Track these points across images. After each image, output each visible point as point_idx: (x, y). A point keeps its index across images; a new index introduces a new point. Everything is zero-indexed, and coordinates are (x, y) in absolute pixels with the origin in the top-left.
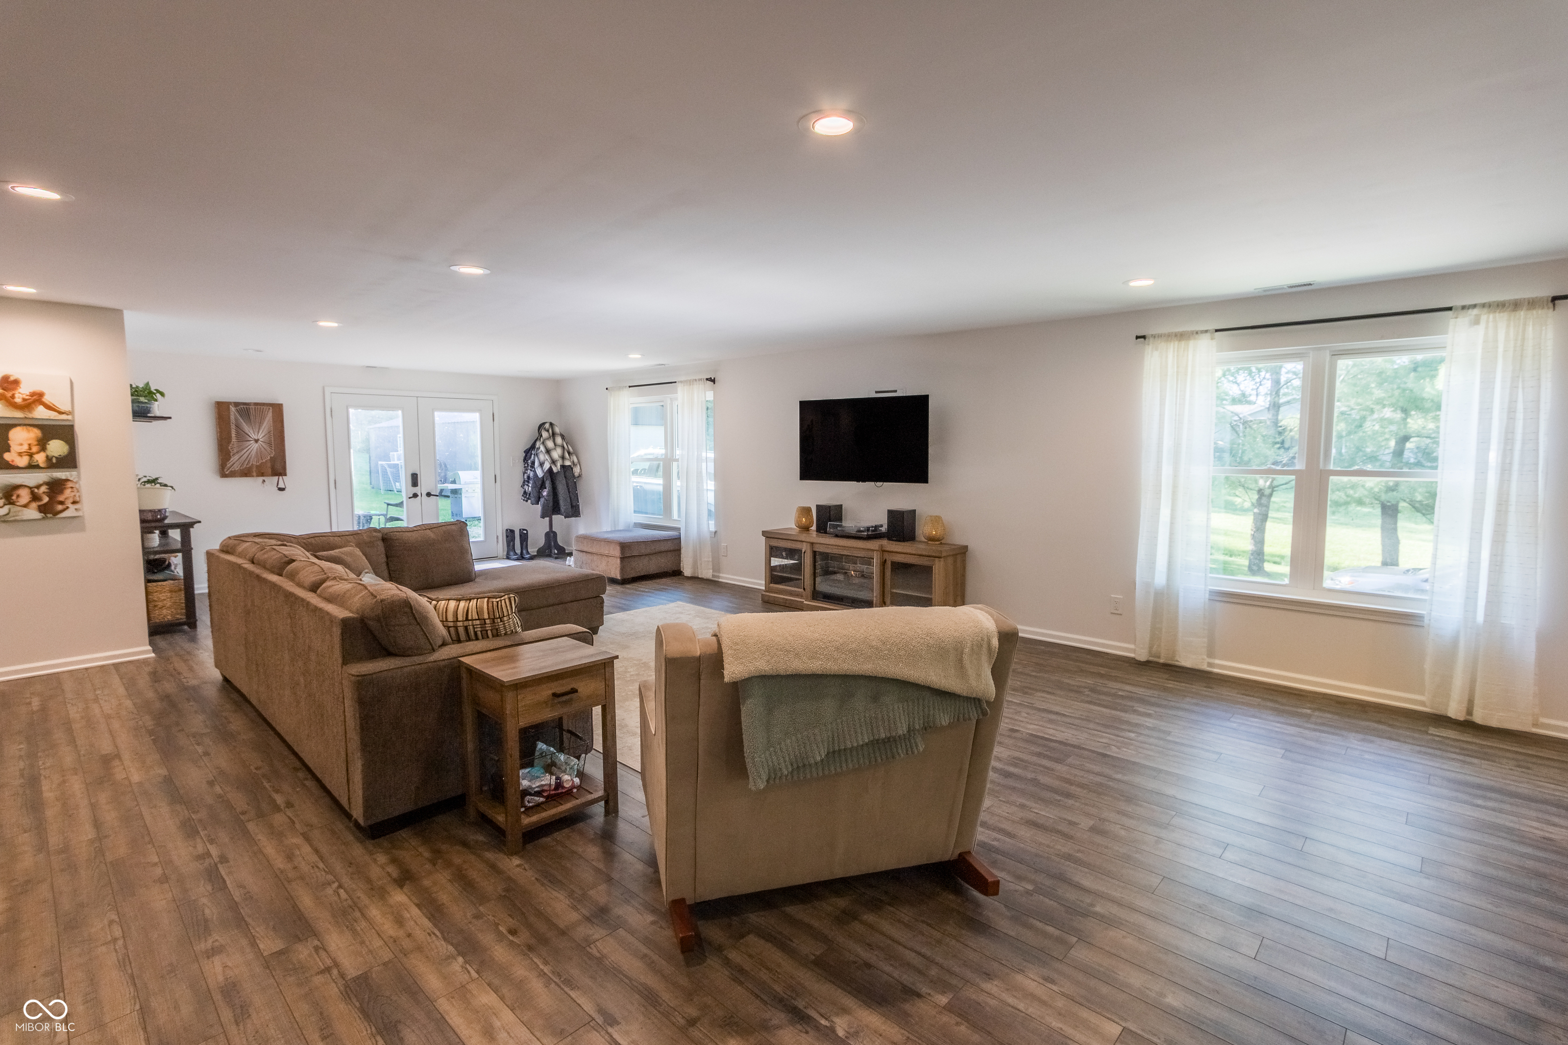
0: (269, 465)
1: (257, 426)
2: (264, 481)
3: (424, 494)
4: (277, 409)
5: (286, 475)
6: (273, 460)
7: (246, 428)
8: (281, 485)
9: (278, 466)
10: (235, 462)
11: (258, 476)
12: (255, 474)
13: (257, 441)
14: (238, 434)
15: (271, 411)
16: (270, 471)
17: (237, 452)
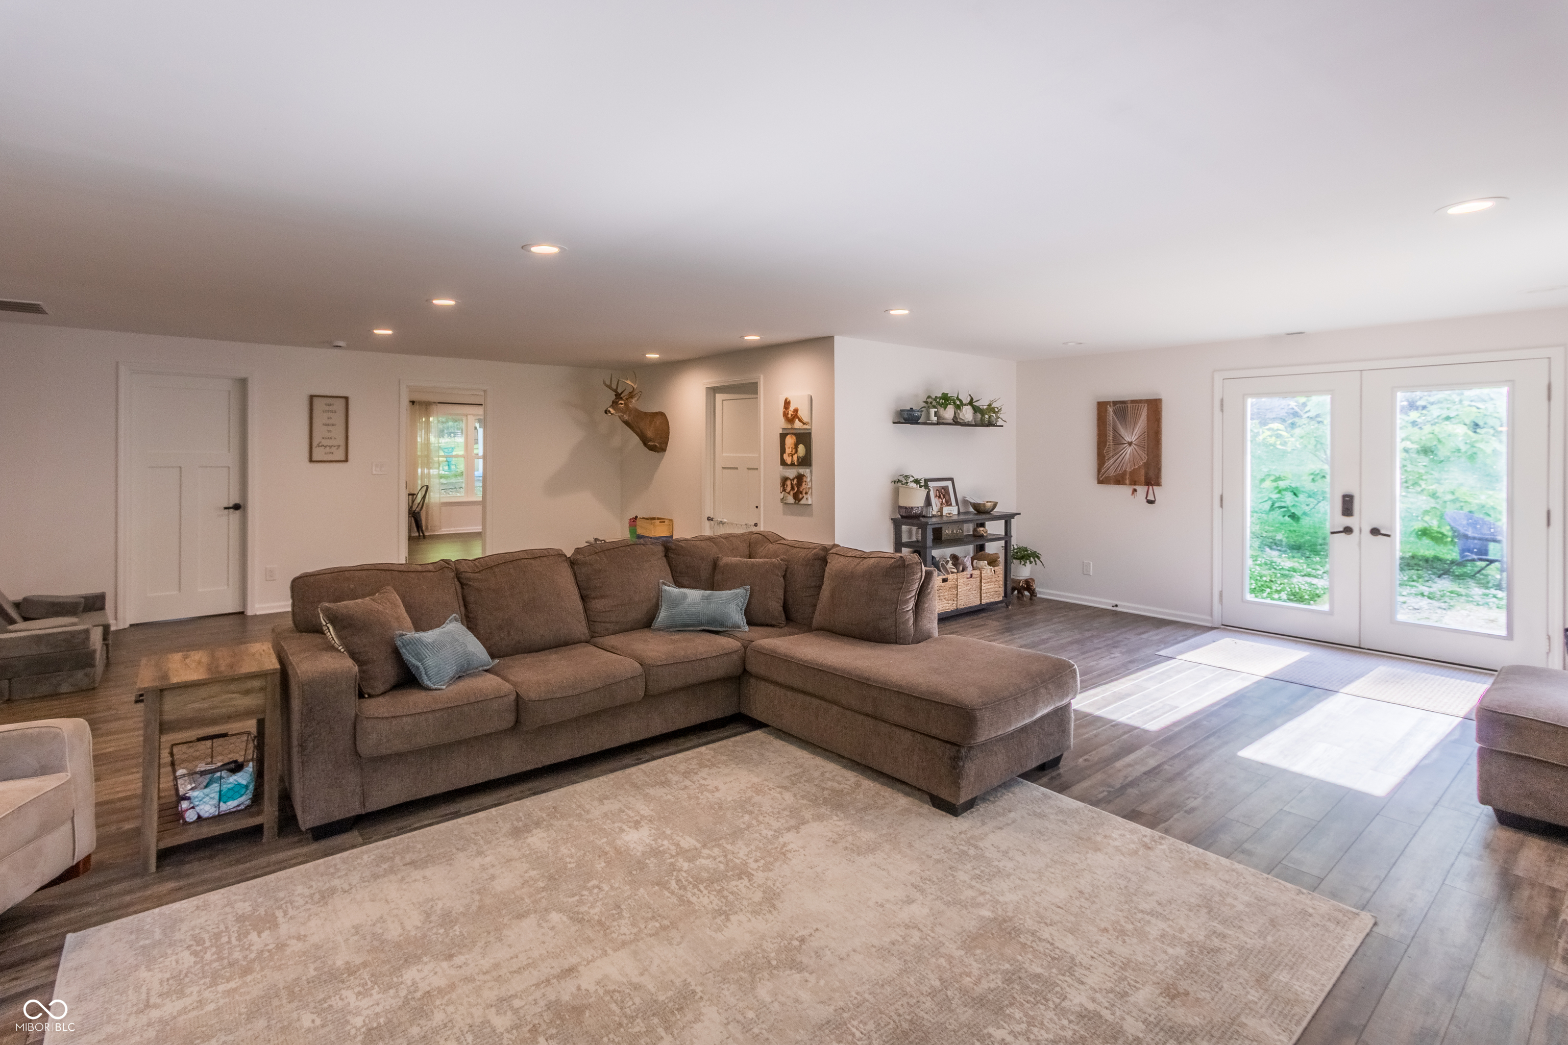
0: (1143, 472)
1: (1132, 427)
2: (1135, 490)
3: (1367, 529)
4: (1154, 407)
5: (1158, 484)
6: (1147, 465)
7: (1122, 431)
8: (1151, 498)
9: (1152, 474)
10: (1112, 467)
11: (1130, 484)
12: (1127, 482)
13: (1130, 444)
14: (1114, 437)
15: (1146, 408)
16: (1143, 479)
17: (1113, 456)
